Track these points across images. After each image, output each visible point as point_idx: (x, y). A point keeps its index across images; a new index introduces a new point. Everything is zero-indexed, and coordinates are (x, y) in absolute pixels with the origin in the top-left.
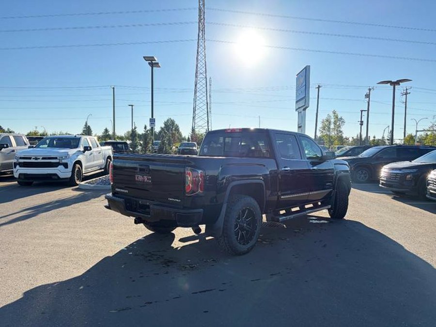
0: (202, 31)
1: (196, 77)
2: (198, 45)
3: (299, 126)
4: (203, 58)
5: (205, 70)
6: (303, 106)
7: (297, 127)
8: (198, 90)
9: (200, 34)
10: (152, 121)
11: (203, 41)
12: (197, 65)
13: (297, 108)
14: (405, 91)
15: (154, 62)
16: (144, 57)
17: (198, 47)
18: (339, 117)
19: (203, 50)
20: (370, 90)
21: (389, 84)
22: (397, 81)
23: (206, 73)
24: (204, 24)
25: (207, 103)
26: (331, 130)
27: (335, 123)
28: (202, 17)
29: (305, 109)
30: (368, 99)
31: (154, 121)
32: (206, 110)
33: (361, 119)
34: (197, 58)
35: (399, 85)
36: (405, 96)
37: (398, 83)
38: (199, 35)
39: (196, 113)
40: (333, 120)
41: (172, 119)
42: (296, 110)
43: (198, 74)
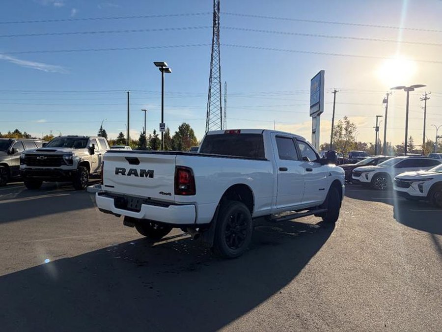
0: (217, 35)
1: (211, 81)
2: (213, 50)
3: (314, 131)
4: (218, 62)
5: (218, 74)
6: (318, 111)
7: (311, 132)
8: (212, 95)
9: (215, 39)
10: (162, 126)
11: (218, 46)
12: (211, 70)
13: (312, 112)
14: (425, 97)
15: (164, 67)
16: (155, 63)
17: (212, 52)
18: (351, 123)
19: (218, 54)
20: (388, 95)
21: (403, 89)
22: (412, 86)
23: (220, 78)
24: (219, 28)
25: (221, 108)
26: (343, 136)
27: (346, 129)
28: (217, 22)
29: (319, 115)
30: (386, 104)
31: (164, 126)
32: (220, 115)
33: (377, 125)
34: (211, 63)
35: (413, 90)
36: (424, 101)
37: (411, 88)
38: (213, 39)
39: (210, 118)
40: (344, 126)
41: (187, 124)
42: (311, 115)
43: (212, 79)
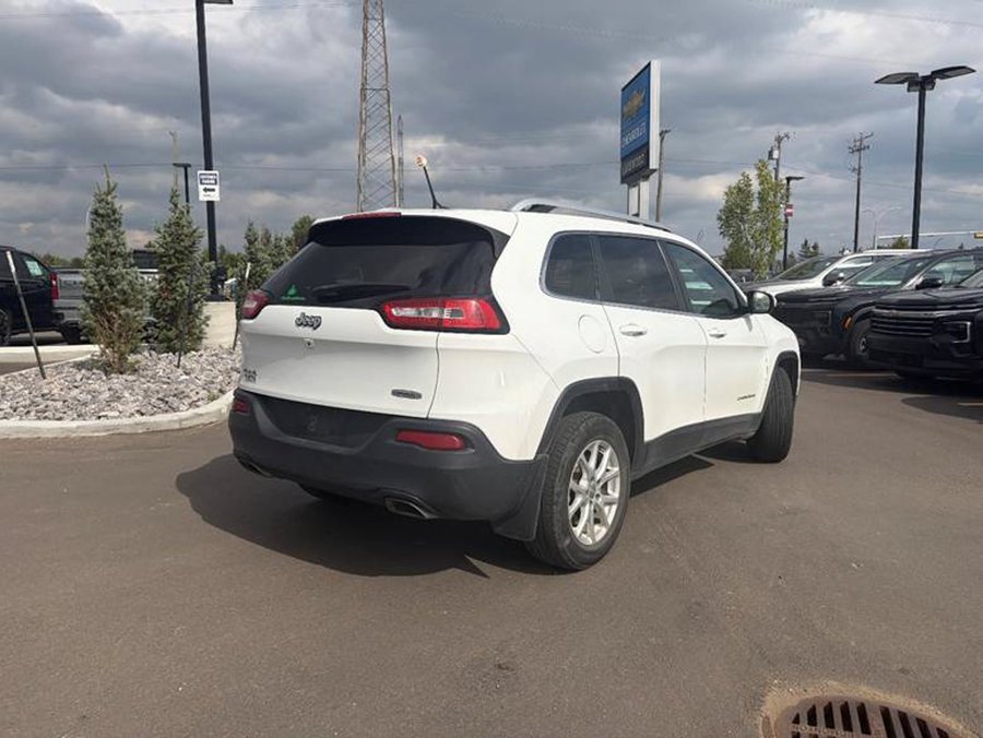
1: (364, 97)
2: (365, 16)
4: (381, 48)
10: (210, 181)
13: (624, 173)
14: (858, 144)
17: (366, 22)
19: (380, 28)
20: (779, 140)
21: (906, 85)
22: (933, 73)
27: (762, 199)
29: (646, 178)
34: (364, 51)
36: (857, 154)
37: (930, 79)
42: (623, 181)
43: (368, 92)
